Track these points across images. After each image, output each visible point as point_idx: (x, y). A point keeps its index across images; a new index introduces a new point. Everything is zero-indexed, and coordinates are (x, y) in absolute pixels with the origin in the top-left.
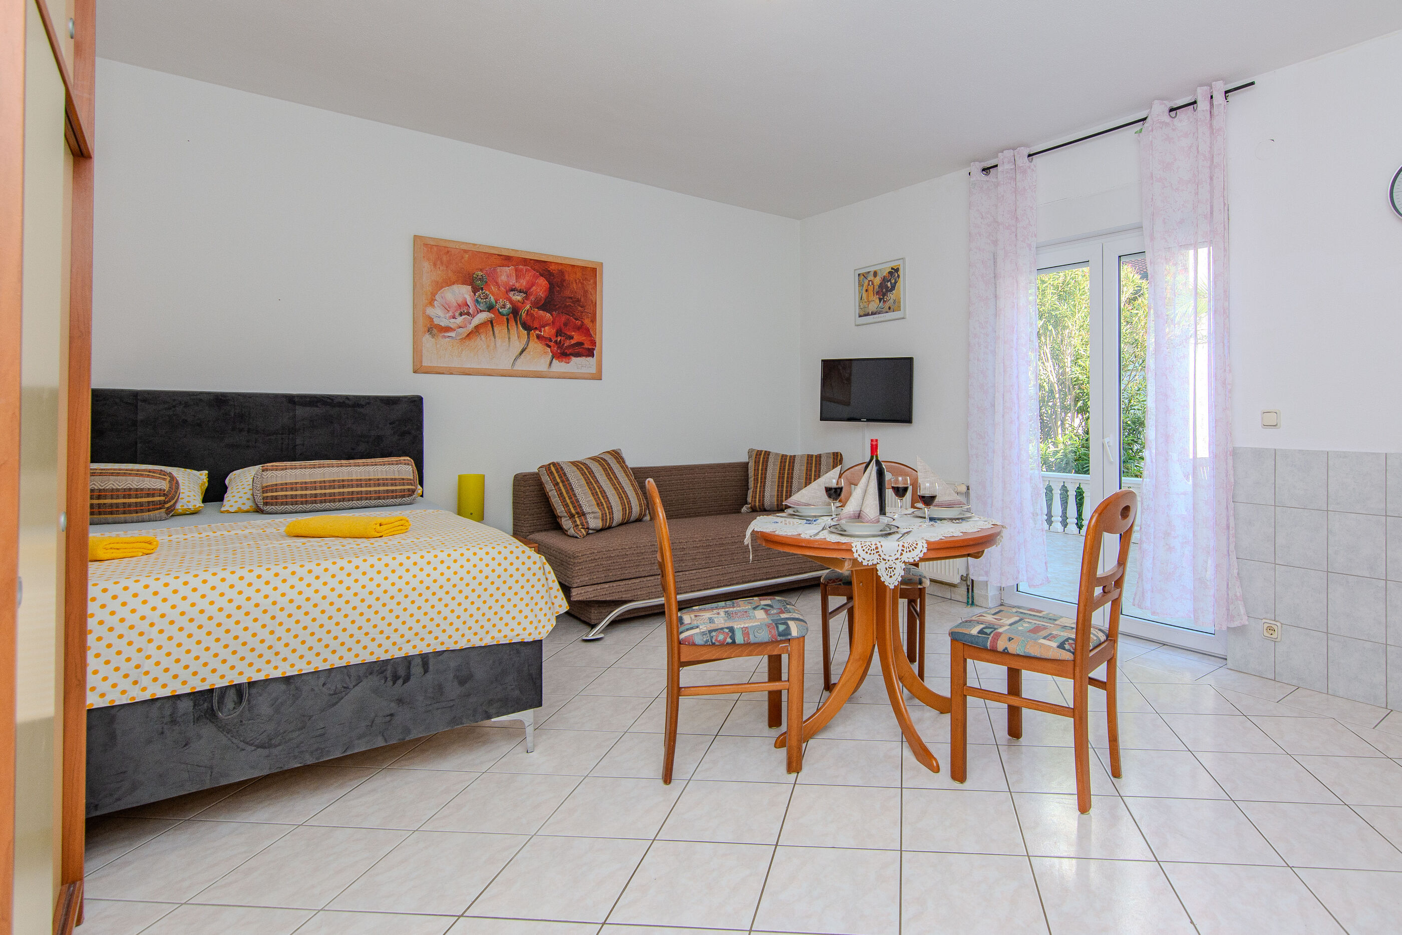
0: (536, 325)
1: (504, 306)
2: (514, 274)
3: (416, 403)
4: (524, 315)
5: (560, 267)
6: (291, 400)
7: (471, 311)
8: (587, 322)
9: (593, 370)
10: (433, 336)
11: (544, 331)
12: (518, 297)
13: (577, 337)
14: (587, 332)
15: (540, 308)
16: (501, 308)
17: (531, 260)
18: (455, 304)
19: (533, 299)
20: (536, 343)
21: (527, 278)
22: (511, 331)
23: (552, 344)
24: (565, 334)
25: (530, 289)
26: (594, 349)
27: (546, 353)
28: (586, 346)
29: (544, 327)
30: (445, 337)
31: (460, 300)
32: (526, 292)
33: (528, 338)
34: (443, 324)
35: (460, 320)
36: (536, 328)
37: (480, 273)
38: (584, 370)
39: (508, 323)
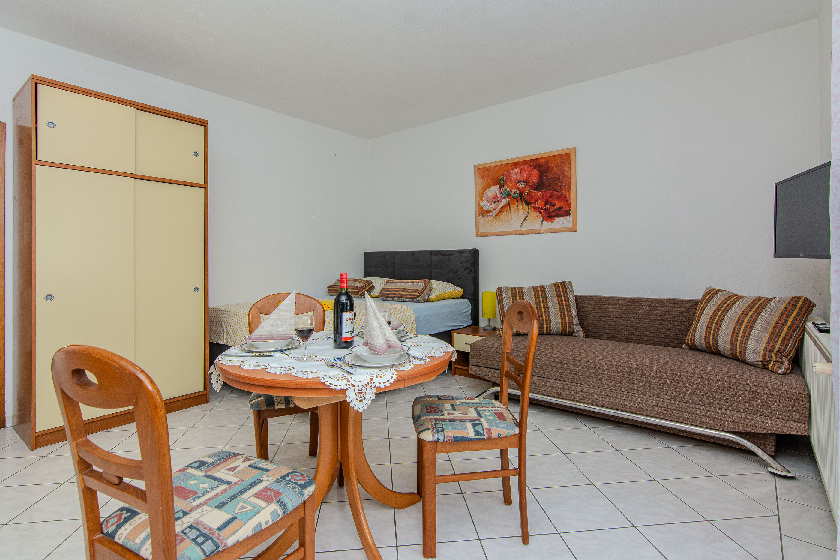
0: (533, 200)
1: (515, 193)
2: (520, 172)
3: (475, 253)
4: (526, 196)
5: (546, 160)
6: (431, 253)
7: (499, 200)
8: (565, 192)
9: (571, 225)
10: (483, 216)
11: (538, 204)
12: (522, 186)
13: (558, 204)
14: (565, 199)
15: (534, 190)
16: (514, 194)
17: (529, 160)
18: (492, 197)
19: (531, 185)
20: (533, 212)
21: (527, 172)
22: (519, 207)
23: (542, 211)
24: (551, 203)
25: (529, 178)
26: (570, 210)
27: (539, 217)
28: (565, 209)
29: (537, 201)
30: (488, 216)
31: (494, 194)
32: (526, 181)
33: (529, 209)
34: (487, 209)
35: (494, 205)
36: (533, 203)
37: (502, 177)
38: (564, 226)
39: (517, 202)
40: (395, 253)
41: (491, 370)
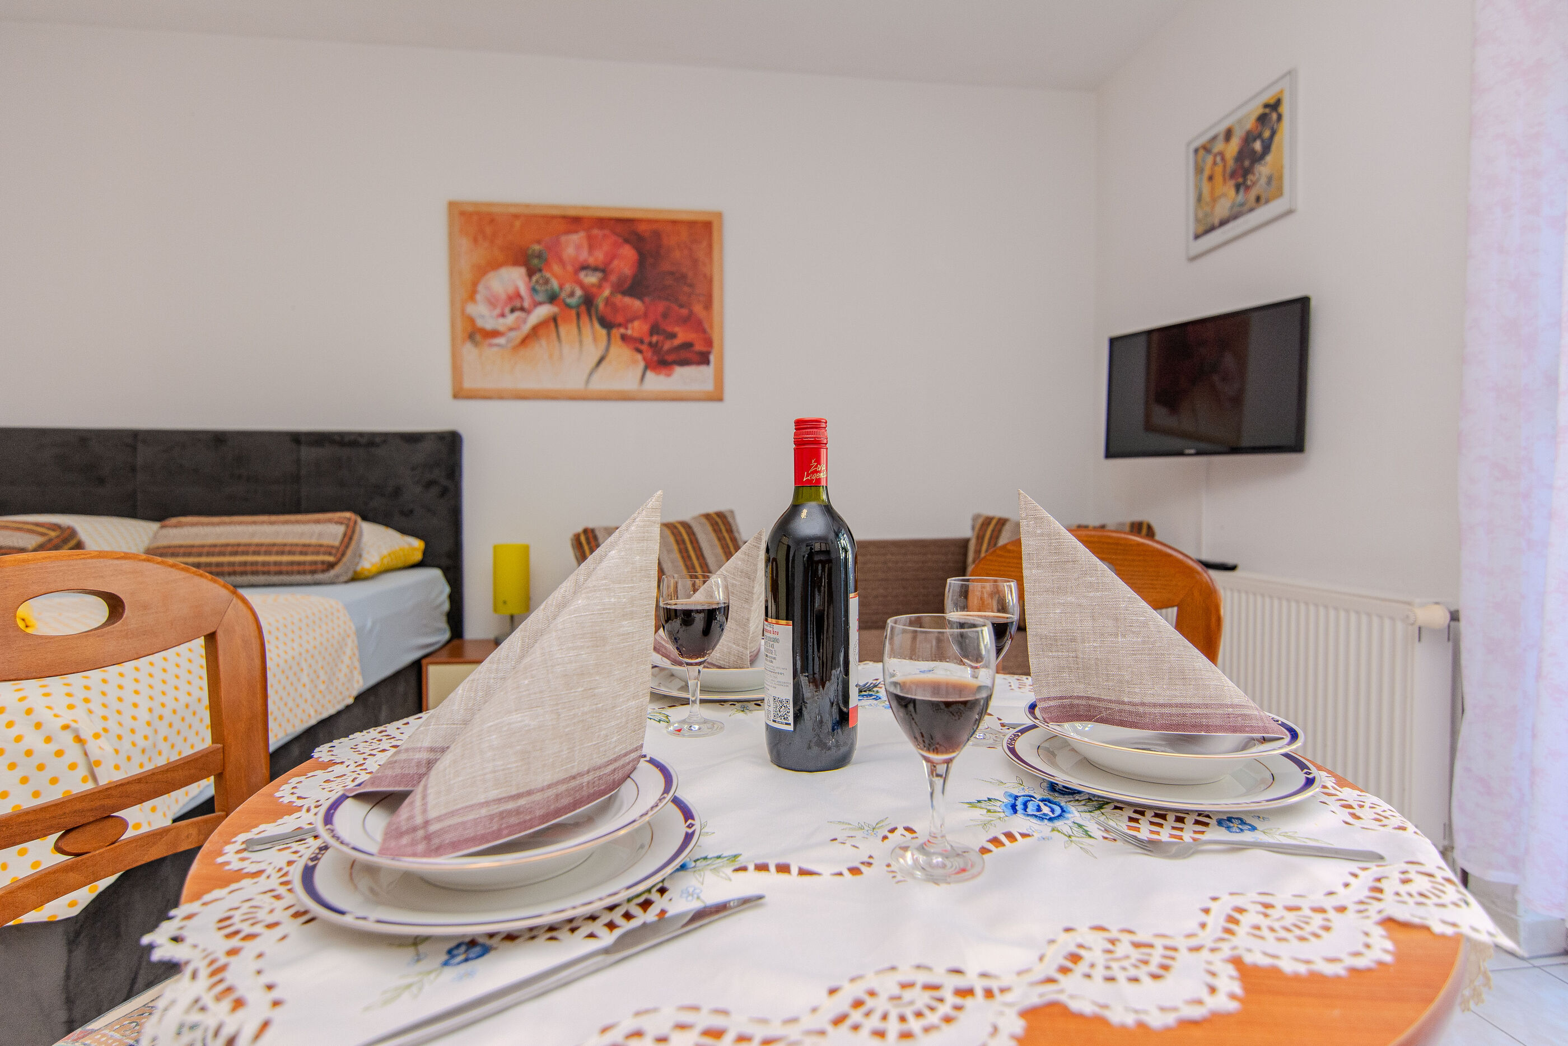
0: (620, 319)
1: (572, 294)
2: (586, 244)
3: (449, 443)
4: (601, 305)
5: (655, 226)
6: (298, 437)
7: (525, 305)
8: (698, 309)
9: (709, 386)
10: (476, 344)
11: (633, 328)
12: (591, 279)
13: (683, 335)
14: (699, 325)
15: (626, 293)
16: (569, 297)
17: (611, 219)
18: (504, 296)
19: (615, 280)
20: (620, 347)
21: (605, 248)
22: (584, 331)
23: (644, 347)
24: (664, 331)
25: (610, 264)
26: (710, 352)
27: (635, 362)
28: (697, 348)
29: (632, 321)
30: (491, 345)
31: (511, 290)
32: (603, 270)
33: (609, 340)
34: (488, 327)
35: (511, 319)
36: (620, 325)
37: (537, 247)
38: (695, 387)
39: (578, 319)
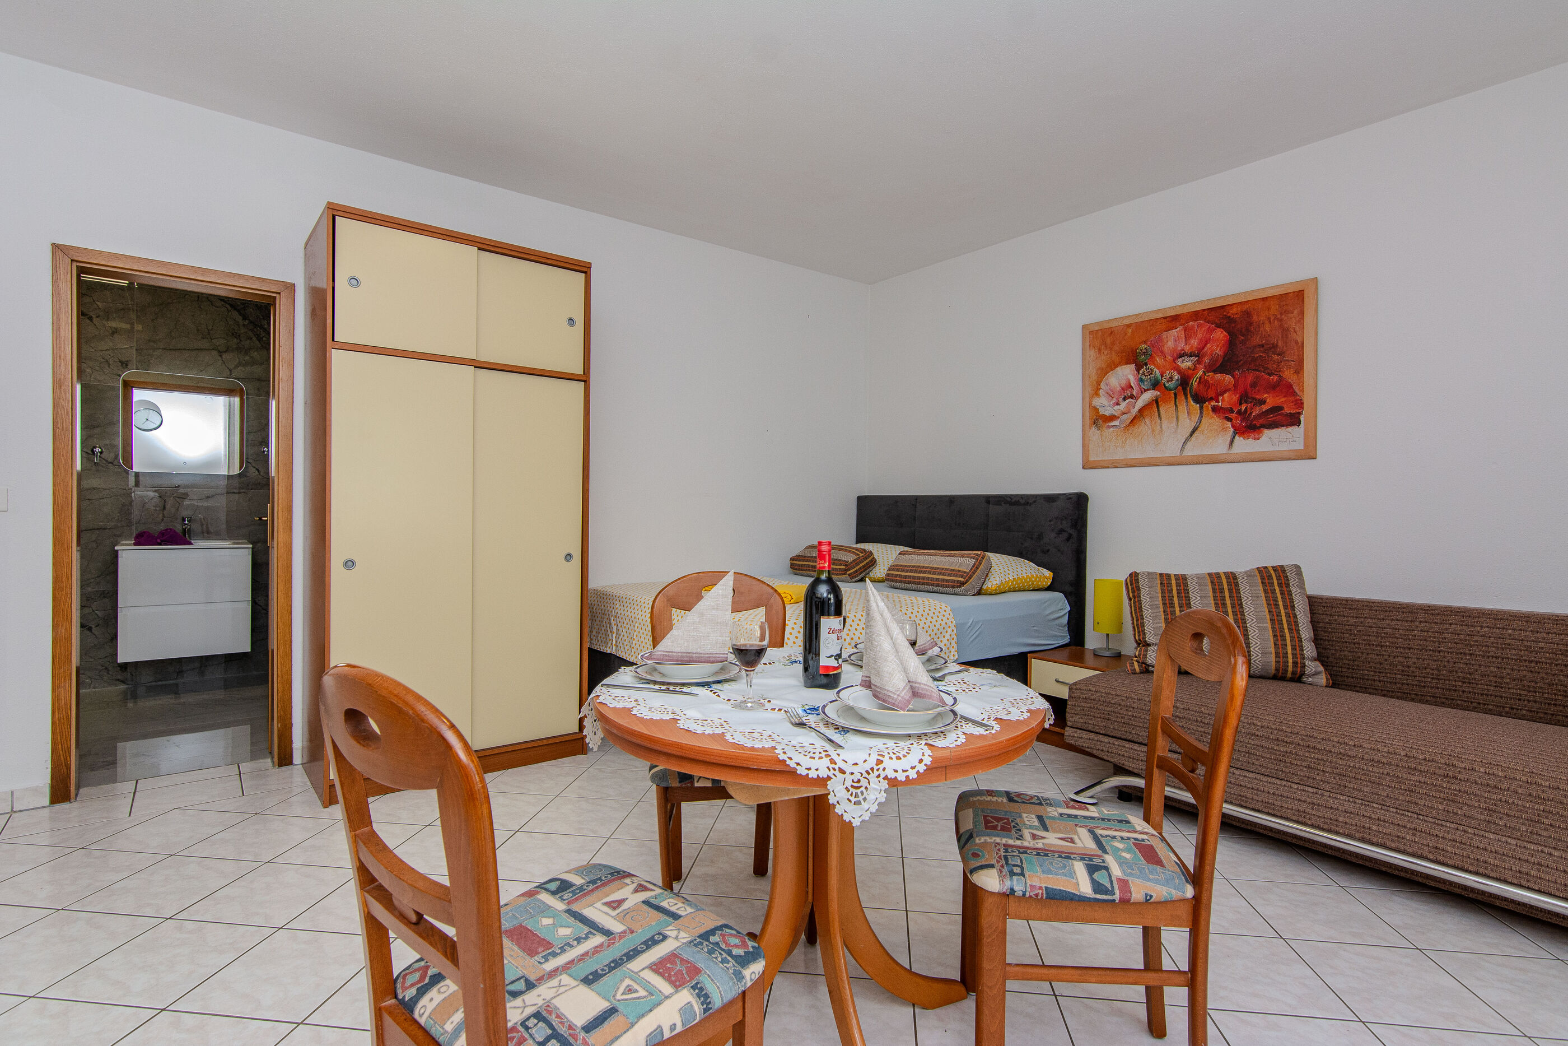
0: (1211, 394)
1: (1171, 379)
2: (1183, 336)
3: (1079, 502)
4: (1195, 385)
5: (1245, 307)
6: (988, 499)
7: (1134, 393)
8: (1288, 375)
9: (1299, 445)
10: (1099, 428)
11: (1223, 400)
12: (1186, 364)
13: (1271, 400)
14: (1288, 390)
15: (1215, 372)
16: (1168, 381)
17: (1204, 310)
18: (1119, 389)
19: (1208, 361)
20: (1212, 417)
21: (1200, 335)
22: (1180, 408)
23: (1233, 415)
24: (1254, 399)
25: (1203, 348)
26: (1300, 414)
27: (1224, 429)
28: (1287, 410)
29: (1222, 394)
30: (1109, 427)
31: (1124, 383)
32: (1198, 354)
33: (1201, 412)
34: (1107, 413)
35: (1123, 405)
36: (1212, 399)
37: (1144, 346)
38: (1284, 447)
39: (1175, 399)
40: (916, 498)
41: (1113, 740)
